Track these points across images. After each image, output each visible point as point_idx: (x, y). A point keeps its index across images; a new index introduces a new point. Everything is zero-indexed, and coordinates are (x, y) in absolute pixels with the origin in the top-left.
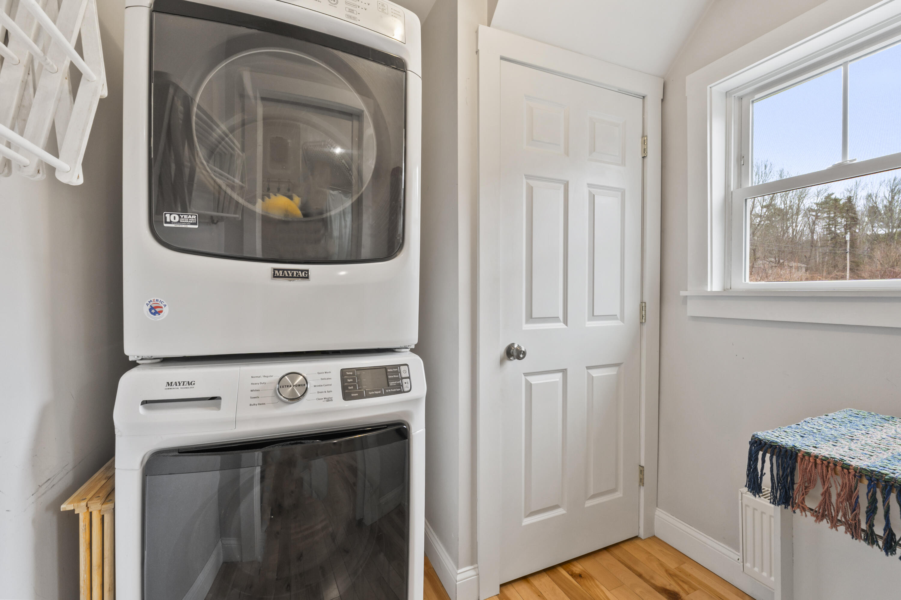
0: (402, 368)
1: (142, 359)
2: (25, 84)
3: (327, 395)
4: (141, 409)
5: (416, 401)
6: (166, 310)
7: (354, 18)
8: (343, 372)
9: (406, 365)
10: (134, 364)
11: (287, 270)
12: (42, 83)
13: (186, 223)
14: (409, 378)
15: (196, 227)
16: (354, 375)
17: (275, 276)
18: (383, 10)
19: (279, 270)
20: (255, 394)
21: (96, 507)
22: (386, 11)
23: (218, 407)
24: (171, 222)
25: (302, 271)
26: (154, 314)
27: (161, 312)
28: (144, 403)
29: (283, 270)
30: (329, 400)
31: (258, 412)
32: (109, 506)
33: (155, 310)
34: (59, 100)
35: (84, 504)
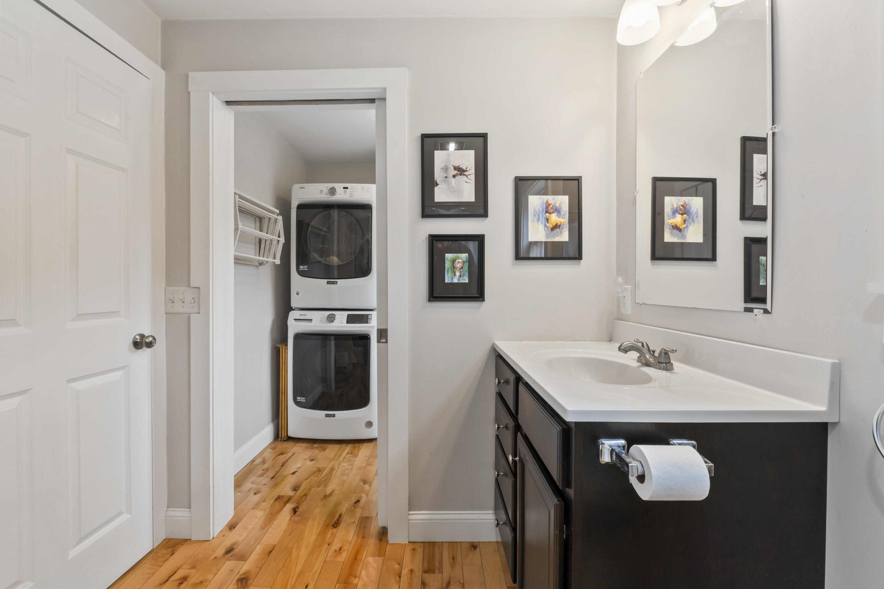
0: (369, 315)
1: (296, 309)
2: (270, 243)
3: (342, 322)
4: (293, 321)
5: (373, 327)
6: (300, 294)
7: (352, 196)
8: (348, 315)
9: (371, 315)
10: (294, 310)
11: (331, 281)
12: (273, 243)
13: (305, 269)
14: (371, 319)
15: (307, 269)
16: (351, 316)
17: (328, 283)
18: (363, 189)
19: (329, 281)
20: (321, 319)
21: (284, 347)
22: (364, 189)
23: (311, 322)
24: (301, 269)
25: (335, 282)
26: (297, 295)
27: (299, 294)
28: (295, 319)
29: (330, 281)
30: (342, 323)
31: (322, 324)
32: (286, 347)
33: (298, 294)
34: (276, 245)
35: (281, 345)
